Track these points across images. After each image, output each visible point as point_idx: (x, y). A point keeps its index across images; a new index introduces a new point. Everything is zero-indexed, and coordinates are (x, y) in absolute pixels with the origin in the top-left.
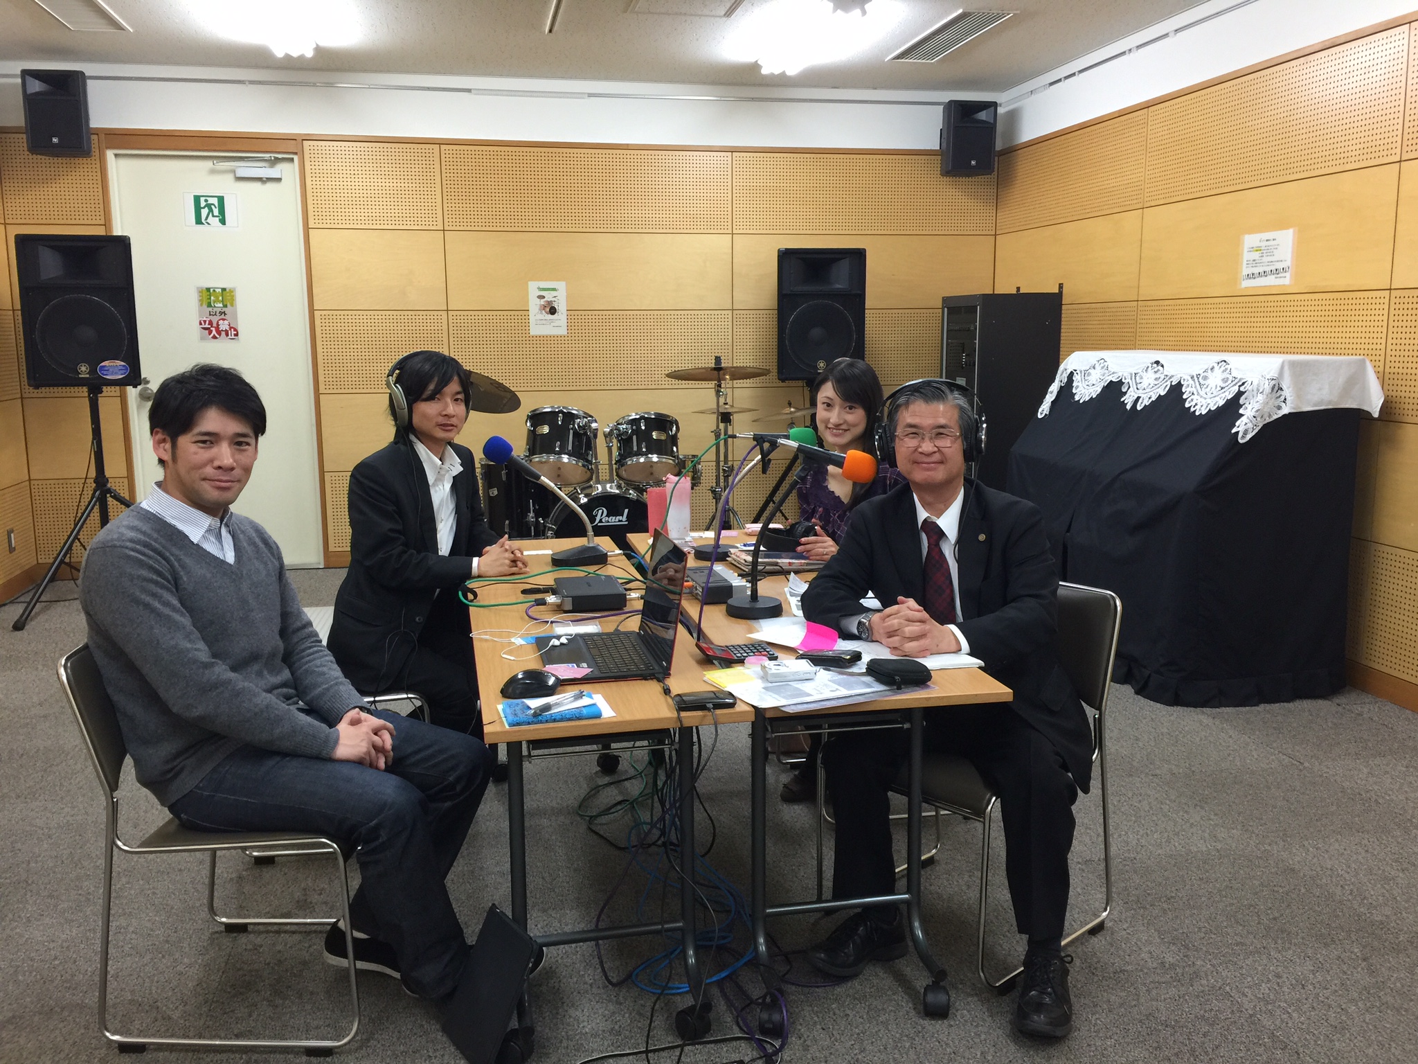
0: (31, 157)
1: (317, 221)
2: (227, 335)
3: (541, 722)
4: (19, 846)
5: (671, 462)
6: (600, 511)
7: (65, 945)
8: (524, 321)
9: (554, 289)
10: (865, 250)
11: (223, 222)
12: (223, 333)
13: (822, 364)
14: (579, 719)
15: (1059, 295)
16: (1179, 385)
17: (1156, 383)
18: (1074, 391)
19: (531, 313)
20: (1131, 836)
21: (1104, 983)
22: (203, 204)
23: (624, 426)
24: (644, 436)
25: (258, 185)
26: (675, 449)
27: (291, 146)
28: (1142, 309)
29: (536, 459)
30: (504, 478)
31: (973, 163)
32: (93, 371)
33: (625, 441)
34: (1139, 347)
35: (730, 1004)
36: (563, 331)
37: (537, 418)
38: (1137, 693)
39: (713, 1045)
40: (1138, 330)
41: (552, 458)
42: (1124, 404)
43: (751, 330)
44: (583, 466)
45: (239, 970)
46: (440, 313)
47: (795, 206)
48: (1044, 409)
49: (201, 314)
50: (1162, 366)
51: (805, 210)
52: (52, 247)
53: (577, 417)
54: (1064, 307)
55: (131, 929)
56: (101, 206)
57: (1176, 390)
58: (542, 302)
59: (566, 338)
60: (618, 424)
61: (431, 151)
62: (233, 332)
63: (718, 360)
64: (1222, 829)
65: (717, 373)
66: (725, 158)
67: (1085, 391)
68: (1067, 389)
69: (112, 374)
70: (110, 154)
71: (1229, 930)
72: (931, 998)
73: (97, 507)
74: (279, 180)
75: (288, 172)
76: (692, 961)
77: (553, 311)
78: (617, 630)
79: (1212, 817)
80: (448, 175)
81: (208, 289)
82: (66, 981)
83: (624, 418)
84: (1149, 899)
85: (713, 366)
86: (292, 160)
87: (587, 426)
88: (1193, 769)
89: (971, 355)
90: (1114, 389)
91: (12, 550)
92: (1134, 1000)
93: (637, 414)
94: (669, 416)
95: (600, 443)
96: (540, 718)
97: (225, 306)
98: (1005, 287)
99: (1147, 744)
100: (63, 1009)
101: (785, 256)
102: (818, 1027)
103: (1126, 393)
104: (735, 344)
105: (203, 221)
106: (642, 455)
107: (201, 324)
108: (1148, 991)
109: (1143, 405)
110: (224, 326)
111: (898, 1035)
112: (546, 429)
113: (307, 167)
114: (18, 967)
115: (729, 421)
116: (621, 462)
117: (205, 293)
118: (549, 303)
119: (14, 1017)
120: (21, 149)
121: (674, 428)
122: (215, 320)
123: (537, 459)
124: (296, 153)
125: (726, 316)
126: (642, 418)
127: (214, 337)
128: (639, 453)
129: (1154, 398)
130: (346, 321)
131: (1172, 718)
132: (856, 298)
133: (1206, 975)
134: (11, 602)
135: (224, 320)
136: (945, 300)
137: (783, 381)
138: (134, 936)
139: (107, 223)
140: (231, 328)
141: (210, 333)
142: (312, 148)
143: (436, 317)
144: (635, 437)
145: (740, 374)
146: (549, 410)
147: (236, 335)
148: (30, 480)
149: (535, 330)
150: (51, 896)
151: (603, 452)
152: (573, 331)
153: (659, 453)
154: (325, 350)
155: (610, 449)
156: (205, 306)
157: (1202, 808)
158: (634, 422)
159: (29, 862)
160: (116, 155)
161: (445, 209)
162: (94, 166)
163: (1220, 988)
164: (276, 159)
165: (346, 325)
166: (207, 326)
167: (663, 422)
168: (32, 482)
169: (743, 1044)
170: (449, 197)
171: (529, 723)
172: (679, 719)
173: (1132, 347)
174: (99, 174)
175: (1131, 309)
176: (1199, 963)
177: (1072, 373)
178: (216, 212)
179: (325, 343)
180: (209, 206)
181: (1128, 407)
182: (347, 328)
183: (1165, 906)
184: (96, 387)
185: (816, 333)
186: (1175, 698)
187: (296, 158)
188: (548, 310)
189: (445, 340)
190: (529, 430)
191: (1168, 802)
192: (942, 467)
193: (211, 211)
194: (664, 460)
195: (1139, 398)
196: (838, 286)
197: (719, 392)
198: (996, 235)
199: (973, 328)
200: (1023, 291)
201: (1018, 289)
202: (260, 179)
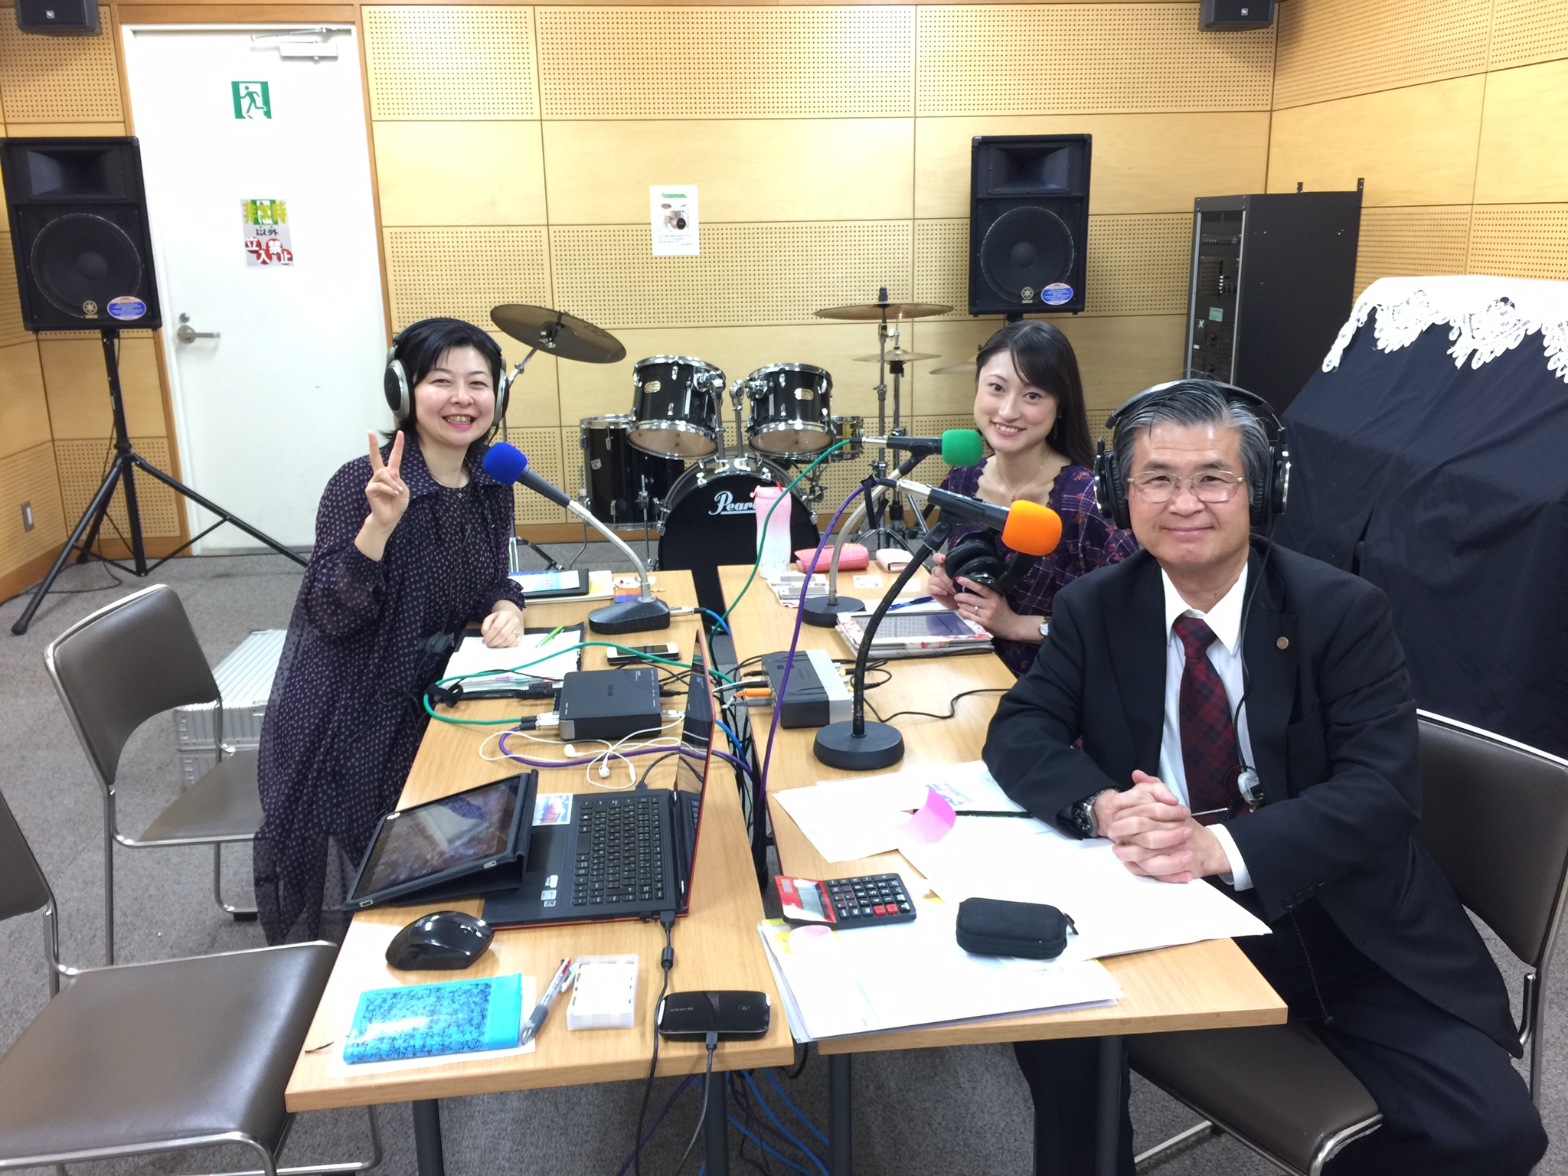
0: (23, 34)
1: (382, 111)
2: (279, 259)
5: (819, 429)
8: (644, 238)
9: (682, 196)
10: (1090, 136)
11: (268, 114)
12: (275, 258)
13: (1027, 293)
15: (1358, 195)
16: (1539, 336)
17: (1503, 329)
18: (1377, 336)
19: (653, 227)
22: (243, 92)
23: (758, 383)
24: (784, 396)
25: (310, 64)
26: (825, 411)
27: (345, 13)
28: (1478, 216)
29: (645, 425)
30: (609, 446)
31: (1244, 12)
32: (102, 311)
33: (760, 402)
34: (1472, 270)
36: (694, 250)
37: (646, 371)
40: (1471, 246)
41: (665, 425)
42: (1451, 359)
43: (938, 246)
44: (705, 435)
46: (538, 229)
47: (999, 78)
48: (1332, 360)
49: (246, 235)
50: (1513, 305)
51: (1012, 82)
52: (43, 152)
53: (698, 370)
54: (1363, 211)
56: (119, 98)
57: (1534, 342)
58: (668, 212)
59: (699, 260)
60: (751, 380)
61: (523, 15)
62: (287, 256)
63: (883, 294)
65: (883, 310)
66: (907, 15)
67: (1392, 336)
68: (1366, 333)
70: (126, 30)
74: (335, 58)
75: (345, 46)
77: (681, 224)
78: (640, 786)
80: (546, 46)
81: (254, 202)
83: (759, 370)
85: (876, 302)
86: (349, 32)
87: (707, 383)
89: (1231, 278)
90: (1437, 337)
91: (27, 527)
93: (776, 365)
94: (817, 369)
95: (727, 409)
97: (276, 223)
98: (1282, 184)
101: (983, 147)
103: (1455, 342)
104: (916, 264)
105: (244, 113)
106: (781, 421)
107: (247, 246)
109: (1480, 364)
110: (275, 248)
112: (655, 386)
113: (369, 40)
115: (901, 371)
116: (753, 430)
117: (250, 206)
118: (677, 213)
120: (11, 27)
121: (825, 384)
122: (263, 240)
124: (353, 23)
125: (905, 228)
126: (782, 371)
127: (264, 262)
128: (777, 418)
130: (422, 240)
132: (1076, 203)
134: (26, 593)
135: (274, 240)
136: (1200, 202)
137: (976, 314)
139: (126, 121)
140: (283, 251)
141: (259, 256)
142: (372, 15)
143: (533, 234)
144: (771, 397)
145: (914, 312)
146: (662, 361)
147: (290, 259)
148: (53, 440)
149: (659, 249)
151: (732, 417)
152: (707, 250)
153: (804, 418)
154: (398, 278)
155: (738, 413)
156: (251, 223)
158: (772, 376)
160: (135, 32)
161: (543, 91)
162: (106, 47)
164: (329, 30)
165: (423, 245)
166: (255, 248)
167: (809, 377)
168: (57, 443)
170: (547, 76)
173: (1460, 269)
174: (114, 58)
175: (1462, 216)
177: (1374, 310)
178: (259, 101)
179: (397, 269)
180: (250, 95)
181: (1459, 364)
182: (423, 249)
185: (1022, 250)
187: (353, 28)
188: (675, 222)
189: (546, 263)
190: (637, 388)
192: (1211, 535)
193: (253, 100)
194: (810, 427)
195: (1475, 351)
196: (1052, 186)
197: (883, 336)
198: (1271, 111)
199: (1234, 241)
200: (1305, 190)
201: (1300, 185)
202: (311, 58)
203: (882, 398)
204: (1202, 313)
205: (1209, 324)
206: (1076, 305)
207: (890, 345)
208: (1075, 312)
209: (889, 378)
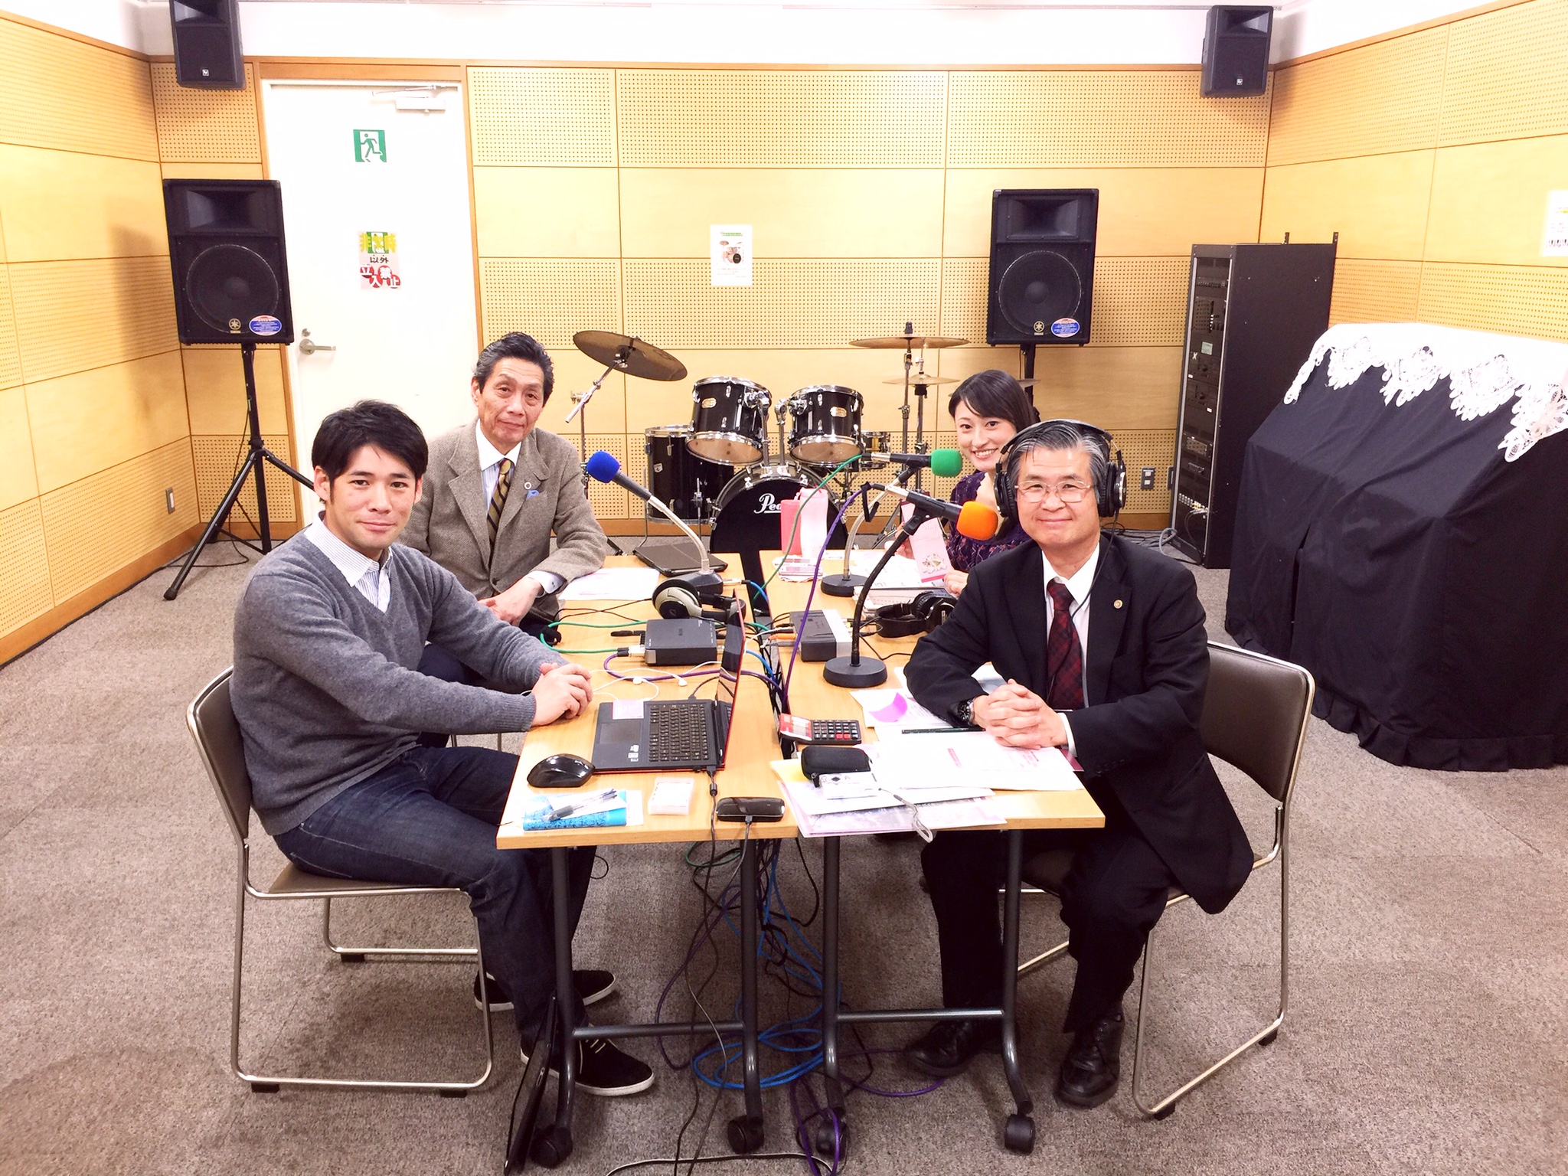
0: (180, 88)
1: (482, 158)
2: (389, 284)
3: (559, 827)
4: (118, 857)
5: (851, 443)
7: (140, 977)
8: (704, 269)
9: (738, 234)
10: (1097, 191)
11: (384, 159)
12: (385, 282)
13: (1039, 326)
14: (600, 826)
15: (1335, 243)
16: (1447, 380)
17: (1422, 373)
18: (1329, 374)
19: (712, 261)
20: (1305, 937)
21: (1224, 1127)
22: (363, 139)
23: (799, 402)
24: (821, 413)
25: (421, 115)
26: (856, 427)
27: (453, 73)
28: (1426, 271)
29: (702, 435)
30: (669, 454)
31: (1240, 81)
32: (244, 327)
33: (801, 418)
34: (1420, 318)
35: (795, 1112)
36: (748, 282)
37: (704, 390)
38: (1363, 746)
39: (764, 1161)
40: (1421, 297)
41: (718, 435)
42: (1382, 397)
43: (963, 282)
44: (753, 445)
45: (301, 1021)
46: (613, 261)
47: (1021, 135)
48: (1292, 394)
49: (361, 260)
50: (1431, 354)
51: (1033, 139)
52: (202, 193)
53: (748, 389)
54: (1337, 261)
55: (207, 964)
56: (257, 142)
57: (1444, 385)
58: (726, 248)
59: (752, 290)
60: (793, 399)
61: (605, 76)
62: (395, 281)
63: (909, 328)
64: (1418, 936)
65: (907, 342)
66: (941, 79)
67: (1342, 376)
68: (1320, 373)
69: (265, 330)
70: (265, 84)
71: (1391, 1070)
72: (1012, 1130)
73: (253, 469)
74: (442, 111)
75: (452, 101)
76: (751, 1067)
77: (737, 259)
78: (692, 697)
79: (1410, 918)
80: (624, 103)
81: (369, 234)
82: (132, 1020)
83: (800, 391)
84: (1305, 1021)
85: (903, 333)
86: (455, 88)
87: (756, 401)
88: (1404, 852)
89: (1219, 317)
90: (1373, 377)
91: (171, 510)
92: (1252, 1151)
93: (815, 387)
94: (850, 390)
95: (772, 424)
96: (558, 823)
97: (387, 252)
98: (1273, 236)
99: (1356, 816)
100: (122, 1052)
101: (1003, 199)
102: (884, 1150)
103: (1386, 383)
104: (944, 297)
105: (363, 158)
106: (818, 434)
107: (362, 271)
108: (1273, 1141)
109: (1404, 401)
110: (385, 274)
111: (970, 1170)
112: (710, 403)
113: (471, 93)
114: (89, 999)
115: (925, 393)
116: (795, 442)
117: (365, 236)
118: (734, 249)
119: (74, 1058)
120: (170, 80)
121: (856, 404)
122: (376, 267)
123: (704, 437)
124: (459, 81)
125: (935, 265)
126: (820, 392)
127: (376, 286)
128: (814, 432)
129: (1417, 394)
130: (513, 269)
131: (1397, 783)
132: (1084, 250)
133: (1347, 1127)
134: (168, 566)
135: (385, 267)
136: (1196, 248)
137: (993, 345)
138: (207, 973)
139: (264, 165)
140: (393, 276)
141: (371, 281)
142: (476, 75)
143: (609, 266)
144: (810, 414)
145: (940, 344)
146: (717, 381)
147: (398, 284)
148: (191, 436)
149: (716, 281)
150: (137, 920)
151: (777, 430)
152: (759, 282)
153: (838, 433)
154: (490, 302)
155: (781, 427)
156: (366, 251)
157: (1401, 905)
158: (812, 396)
159: (125, 877)
160: (272, 86)
161: (620, 142)
162: (248, 98)
163: (1359, 1145)
164: (438, 87)
165: (513, 274)
166: (368, 274)
167: (843, 397)
168: (194, 438)
169: (797, 1164)
171: (545, 828)
172: (713, 832)
173: (1412, 317)
174: (254, 107)
175: (1415, 271)
176: (1343, 1110)
177: (1329, 351)
178: (377, 147)
179: (490, 293)
180: (369, 141)
181: (1387, 401)
182: (512, 278)
183: (1322, 1032)
184: (249, 343)
185: (1036, 288)
186: (1405, 759)
187: (459, 85)
188: (731, 257)
189: (618, 290)
190: (696, 403)
191: (1361, 895)
193: (371, 146)
194: (843, 441)
195: (1400, 391)
196: (1064, 233)
197: (908, 364)
198: (1266, 167)
199: (1223, 284)
200: (1292, 241)
201: (1287, 237)
202: (422, 111)
203: (906, 417)
204: (1196, 346)
205: (1201, 356)
206: (1082, 337)
207: (914, 370)
208: (1081, 344)
209: (914, 399)
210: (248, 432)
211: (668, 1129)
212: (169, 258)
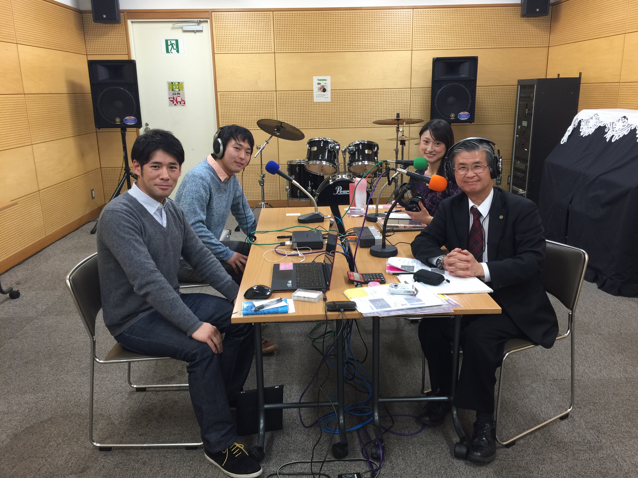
0: (94, 24)
1: (218, 50)
2: (181, 104)
3: (258, 314)
4: (71, 336)
5: (374, 165)
6: (339, 188)
7: (80, 384)
8: (311, 95)
9: (325, 80)
10: (477, 57)
11: (178, 51)
12: (179, 103)
13: (453, 115)
14: (277, 313)
15: (580, 78)
16: (635, 130)
17: (623, 128)
18: (581, 130)
19: (314, 92)
20: (581, 367)
21: (551, 448)
22: (169, 43)
23: (352, 148)
24: (361, 152)
25: (192, 34)
26: (376, 158)
27: (206, 15)
28: (622, 87)
29: (311, 162)
30: (297, 171)
31: (538, 10)
32: (122, 121)
33: (352, 154)
34: (619, 107)
35: (361, 442)
36: (329, 100)
37: (312, 143)
38: (599, 288)
39: (348, 462)
40: (619, 98)
41: (318, 162)
42: (605, 139)
43: (420, 98)
44: (333, 166)
45: (147, 403)
46: (272, 92)
47: (444, 35)
48: (564, 139)
49: (169, 95)
50: (627, 119)
51: (449, 37)
52: (103, 66)
53: (330, 143)
54: (581, 85)
55: (107, 379)
56: (126, 45)
57: (633, 132)
58: (320, 86)
59: (330, 103)
60: (349, 146)
61: (269, 15)
62: (183, 102)
63: (398, 115)
64: (631, 367)
65: (398, 121)
66: (410, 12)
67: (586, 131)
68: (577, 130)
69: (130, 122)
70: (129, 22)
71: (624, 424)
72: (457, 449)
73: (126, 181)
74: (202, 31)
75: (205, 27)
76: (342, 421)
78: (314, 261)
79: (627, 359)
80: (277, 26)
81: (172, 83)
82: (76, 402)
83: (352, 143)
84: (584, 403)
85: (396, 118)
86: (207, 21)
87: (334, 148)
88: (621, 331)
89: (530, 110)
90: (601, 130)
91: (93, 198)
92: (565, 459)
93: (358, 141)
94: (373, 142)
95: (340, 157)
96: (258, 312)
97: (180, 90)
98: (552, 75)
99: (599, 317)
100: (72, 415)
101: (437, 62)
102: (401, 458)
103: (607, 133)
104: (411, 105)
105: (169, 51)
106: (360, 161)
107: (169, 99)
108: (574, 454)
109: (615, 140)
110: (179, 99)
111: (439, 466)
112: (315, 149)
113: (214, 25)
114: (59, 393)
115: (405, 144)
116: (350, 165)
117: (171, 85)
118: (323, 86)
119: (52, 418)
120: (90, 20)
121: (376, 148)
122: (175, 97)
124: (209, 18)
125: (407, 91)
126: (361, 143)
127: (175, 105)
128: (358, 161)
129: (621, 136)
130: (231, 96)
131: (615, 303)
132: (472, 82)
133: (607, 448)
135: (179, 97)
136: (519, 81)
138: (108, 383)
139: (129, 54)
140: (182, 100)
141: (173, 103)
142: (216, 15)
143: (271, 94)
144: (357, 153)
145: (410, 122)
146: (317, 139)
147: (184, 104)
148: (101, 168)
149: (316, 100)
150: (79, 361)
151: (342, 159)
152: (334, 100)
153: (368, 160)
154: (222, 110)
155: (344, 158)
156: (171, 91)
157: (622, 354)
158: (357, 145)
159: (74, 344)
160: (132, 22)
161: (275, 43)
162: (122, 27)
163: (612, 456)
164: (200, 21)
165: (231, 98)
166: (172, 100)
167: (371, 145)
169: (363, 463)
170: (277, 37)
171: (252, 314)
172: (326, 316)
173: (615, 106)
174: (125, 31)
175: (616, 87)
176: (604, 441)
177: (580, 121)
178: (175, 47)
179: (222, 107)
180: (172, 44)
181: (607, 140)
182: (231, 100)
183: (591, 407)
184: (124, 128)
185: (451, 99)
186: (618, 292)
187: (209, 20)
188: (322, 90)
189: (275, 105)
190: (308, 149)
191: (604, 349)
192: (479, 183)
193: (173, 46)
194: (370, 164)
195: (613, 136)
196: (463, 76)
197: (398, 131)
198: (549, 47)
199: (532, 96)
200: (560, 77)
201: (559, 75)
202: (193, 31)
203: (397, 154)
204: (520, 123)
205: (522, 127)
206: (471, 120)
207: (400, 134)
208: (471, 123)
209: (400, 147)
210: (124, 166)
211: (305, 448)
212: (91, 95)
